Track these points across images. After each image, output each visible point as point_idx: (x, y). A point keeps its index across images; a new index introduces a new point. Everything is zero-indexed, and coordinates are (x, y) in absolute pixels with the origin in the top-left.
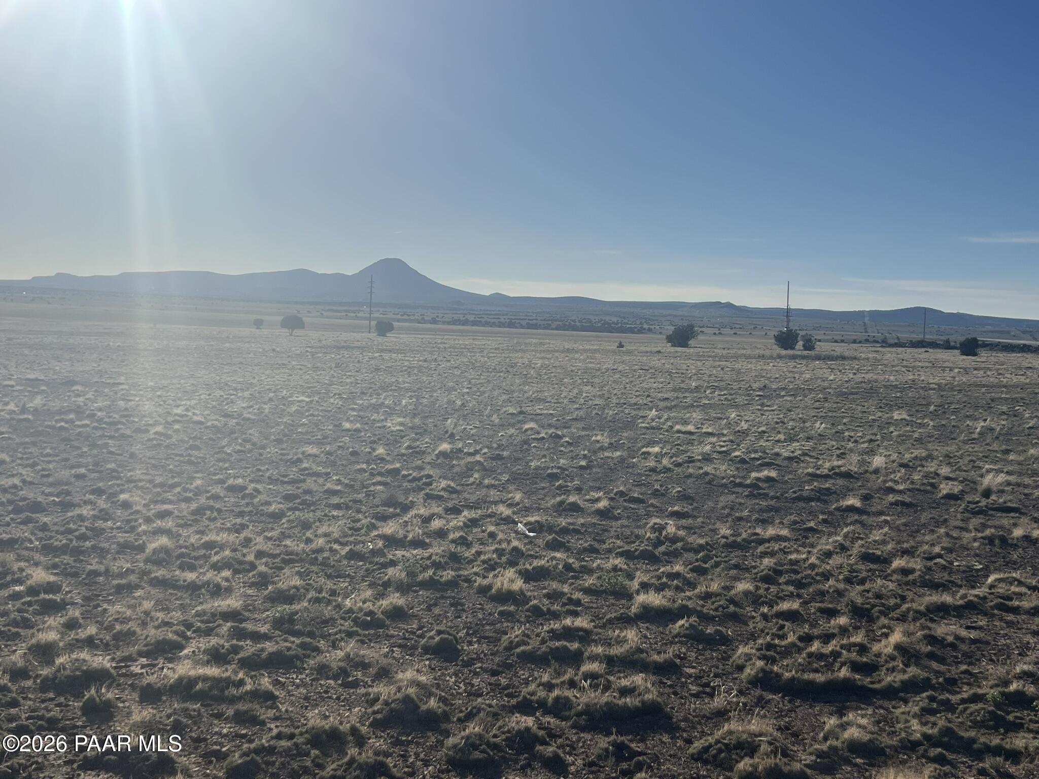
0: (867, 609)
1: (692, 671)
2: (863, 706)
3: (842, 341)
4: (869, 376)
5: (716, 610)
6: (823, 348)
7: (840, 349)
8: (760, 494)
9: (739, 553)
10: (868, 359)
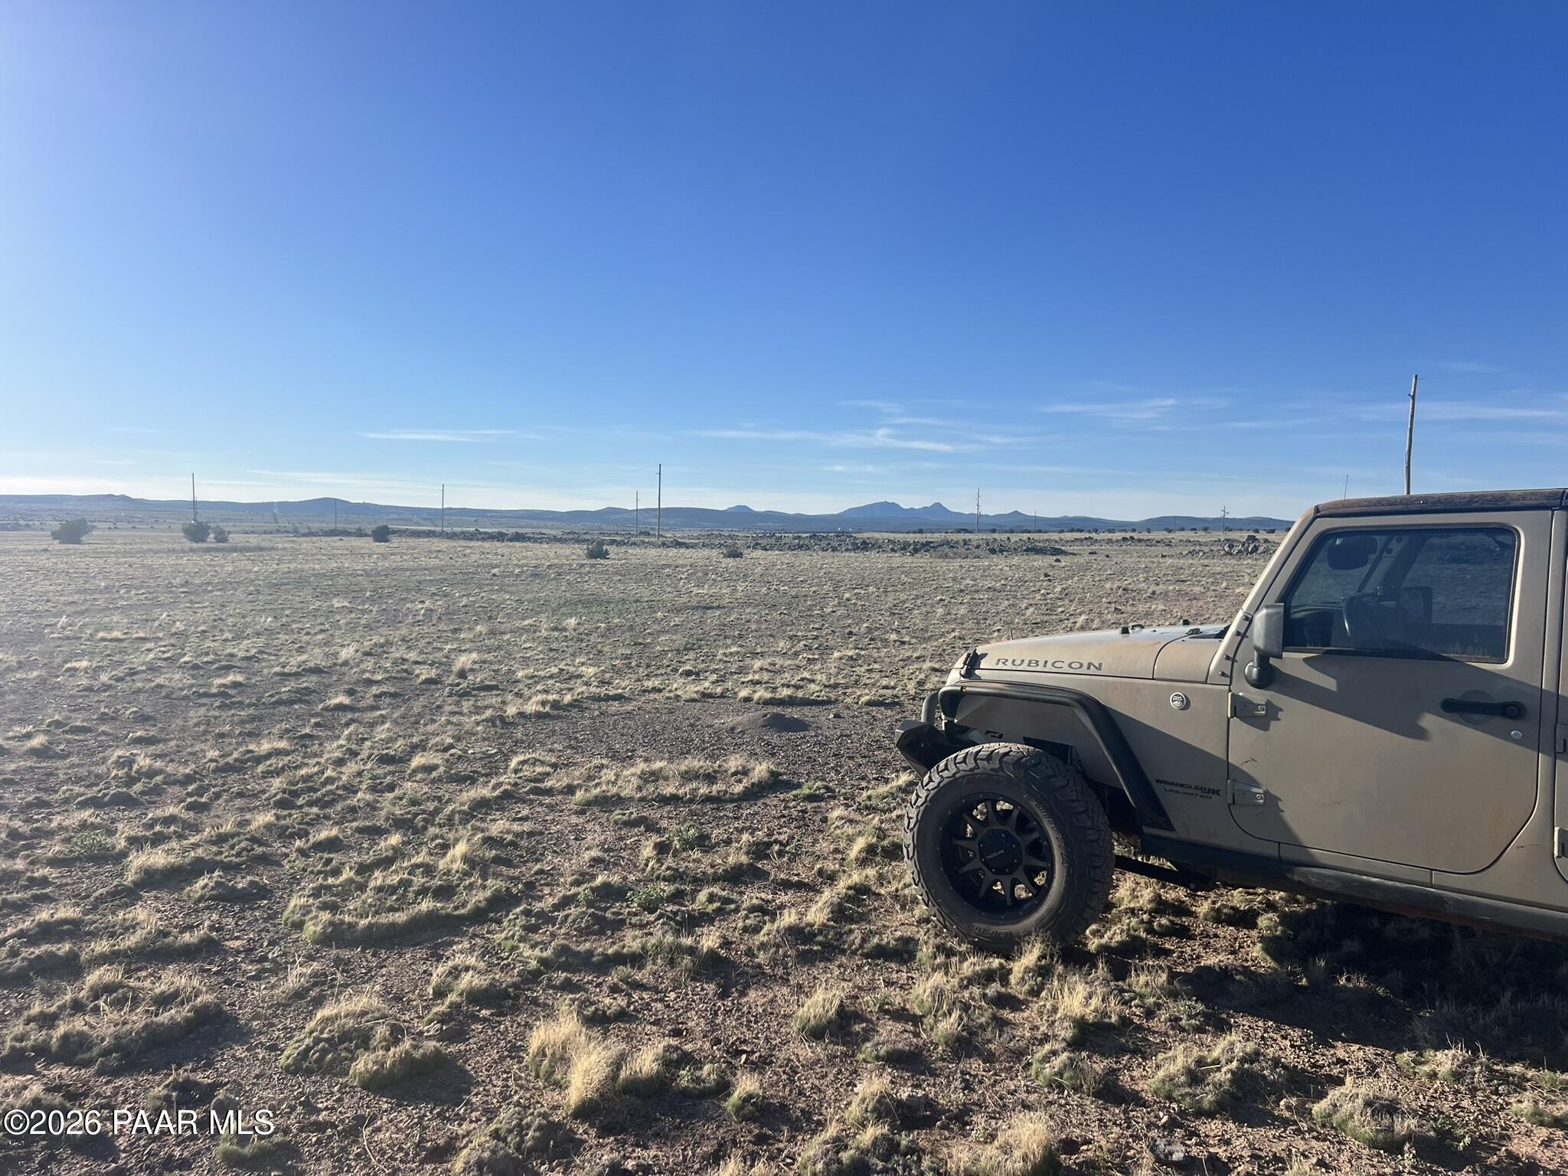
0: (409, 819)
1: (237, 944)
2: (457, 939)
3: (253, 532)
4: (293, 566)
5: (238, 855)
6: (236, 539)
7: (254, 540)
8: (233, 703)
9: (235, 776)
10: (285, 549)
